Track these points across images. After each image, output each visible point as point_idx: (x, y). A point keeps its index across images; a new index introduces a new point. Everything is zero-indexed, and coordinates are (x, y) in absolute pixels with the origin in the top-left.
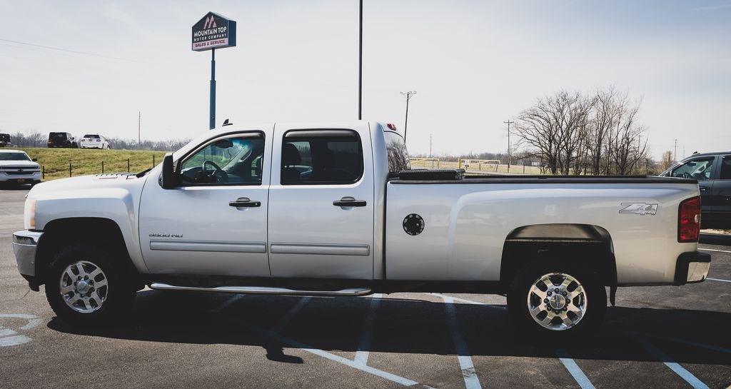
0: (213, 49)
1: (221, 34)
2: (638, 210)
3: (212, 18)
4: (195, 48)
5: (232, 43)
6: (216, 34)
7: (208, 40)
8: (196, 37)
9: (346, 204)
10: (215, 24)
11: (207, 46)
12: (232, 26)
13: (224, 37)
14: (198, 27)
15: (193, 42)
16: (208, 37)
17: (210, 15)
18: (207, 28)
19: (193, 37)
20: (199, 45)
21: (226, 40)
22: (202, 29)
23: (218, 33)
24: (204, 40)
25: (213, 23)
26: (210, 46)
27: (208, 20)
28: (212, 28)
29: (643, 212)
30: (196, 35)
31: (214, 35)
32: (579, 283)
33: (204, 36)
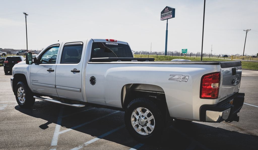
0: (167, 19)
1: (170, 13)
2: (178, 79)
3: (167, 8)
4: (162, 19)
5: (174, 16)
6: (168, 14)
7: (166, 16)
8: (162, 16)
9: (75, 71)
10: (168, 10)
11: (165, 18)
12: (174, 10)
13: (171, 15)
14: (163, 12)
15: (161, 17)
16: (166, 15)
17: (167, 7)
18: (166, 12)
19: (161, 16)
20: (163, 18)
21: (171, 16)
22: (164, 13)
23: (169, 14)
24: (165, 16)
25: (167, 10)
26: (166, 18)
27: (166, 9)
28: (167, 12)
29: (181, 80)
30: (162, 15)
31: (167, 14)
32: (152, 114)
33: (165, 15)
